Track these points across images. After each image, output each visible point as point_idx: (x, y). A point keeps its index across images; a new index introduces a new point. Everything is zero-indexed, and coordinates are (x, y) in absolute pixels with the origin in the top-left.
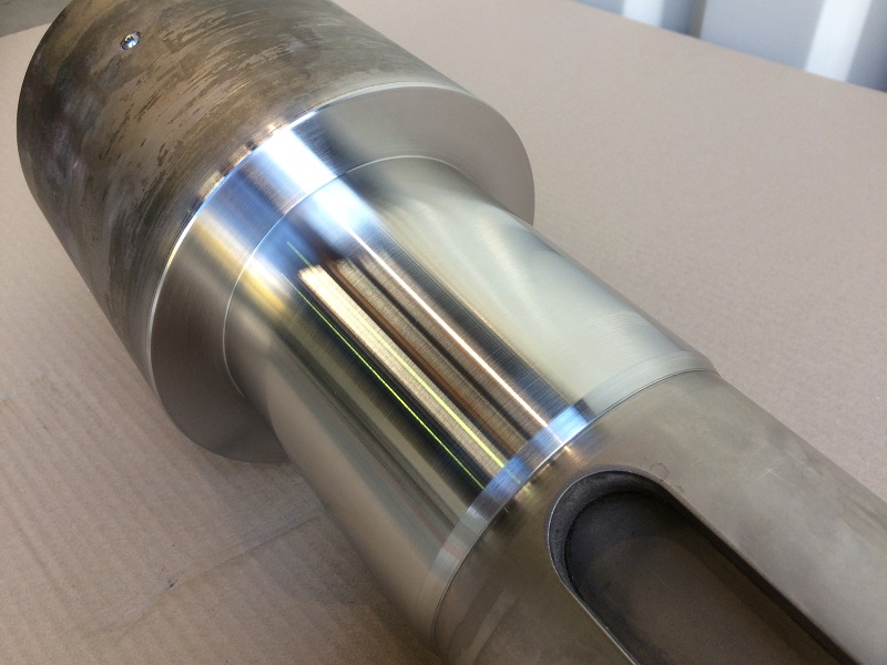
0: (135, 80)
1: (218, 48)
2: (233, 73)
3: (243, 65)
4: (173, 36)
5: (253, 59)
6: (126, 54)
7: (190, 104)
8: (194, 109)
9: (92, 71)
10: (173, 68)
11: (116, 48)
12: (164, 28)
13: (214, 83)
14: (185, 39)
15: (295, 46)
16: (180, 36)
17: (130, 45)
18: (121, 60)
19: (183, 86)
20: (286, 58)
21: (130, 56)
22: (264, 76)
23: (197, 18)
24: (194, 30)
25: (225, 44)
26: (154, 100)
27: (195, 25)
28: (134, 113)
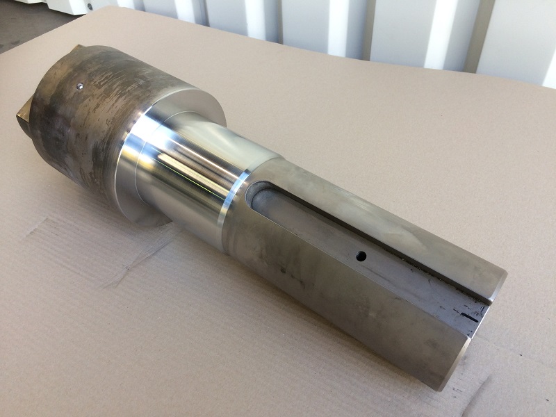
0: (88, 99)
1: (115, 86)
2: (125, 94)
3: (127, 90)
4: (97, 83)
5: (129, 88)
6: (80, 91)
7: (113, 105)
8: (115, 106)
9: (67, 98)
10: (101, 94)
11: (75, 89)
12: (92, 80)
13: (118, 98)
14: (102, 84)
15: (141, 82)
16: (99, 83)
17: (81, 87)
18: (79, 93)
19: (108, 100)
20: (140, 86)
21: (82, 92)
22: (136, 93)
23: (103, 76)
24: (103, 80)
25: (118, 84)
26: (98, 106)
27: (103, 78)
28: (91, 111)
